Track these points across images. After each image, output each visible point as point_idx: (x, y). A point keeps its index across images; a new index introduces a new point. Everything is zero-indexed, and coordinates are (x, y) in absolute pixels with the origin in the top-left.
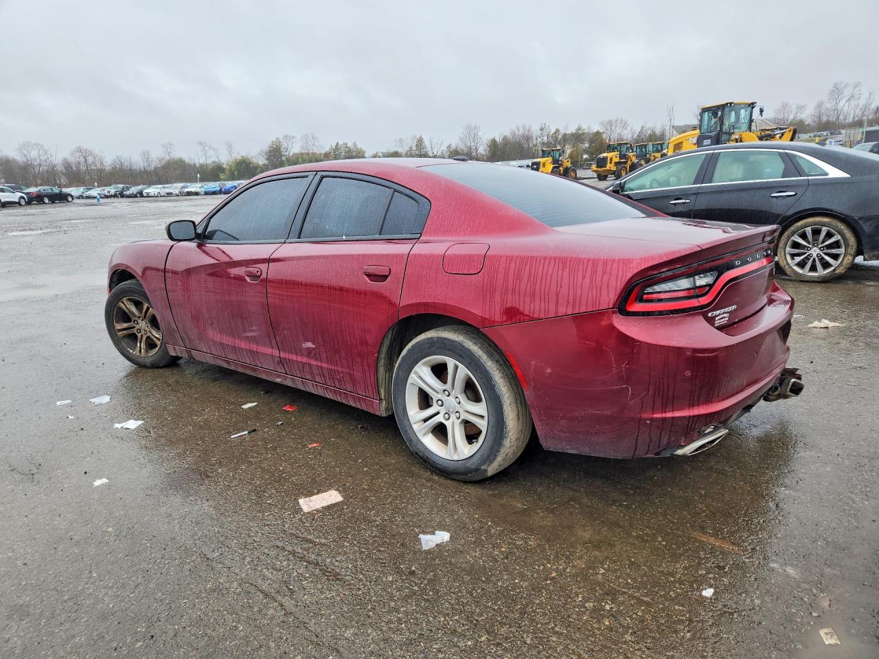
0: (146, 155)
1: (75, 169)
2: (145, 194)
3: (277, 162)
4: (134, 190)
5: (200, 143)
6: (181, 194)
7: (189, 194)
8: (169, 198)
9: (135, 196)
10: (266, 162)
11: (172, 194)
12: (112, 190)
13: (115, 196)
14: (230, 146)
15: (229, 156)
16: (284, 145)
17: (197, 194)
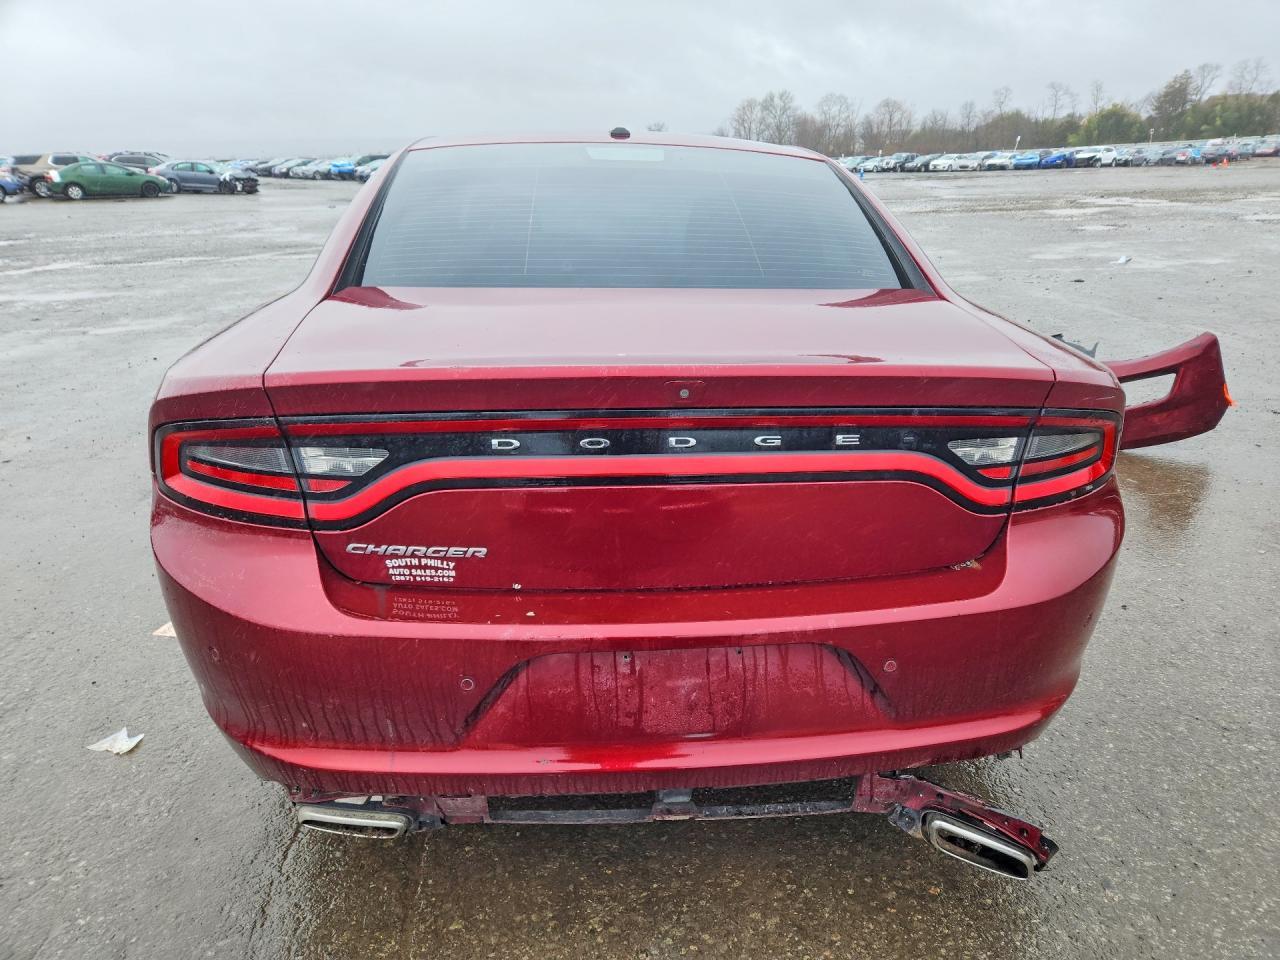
0: (969, 107)
1: (875, 131)
2: (931, 167)
3: (1173, 114)
4: (919, 161)
5: (1052, 86)
6: (982, 168)
7: (992, 168)
8: (962, 174)
9: (919, 170)
10: (1153, 113)
11: (967, 167)
12: (891, 161)
13: (894, 169)
14: (1099, 88)
15: (1094, 106)
16: (1197, 81)
17: (1002, 168)
